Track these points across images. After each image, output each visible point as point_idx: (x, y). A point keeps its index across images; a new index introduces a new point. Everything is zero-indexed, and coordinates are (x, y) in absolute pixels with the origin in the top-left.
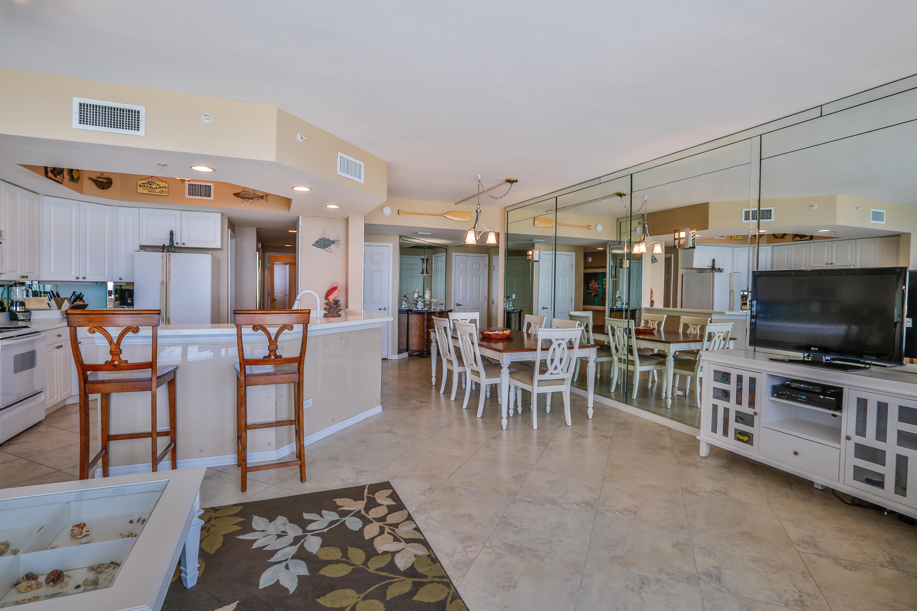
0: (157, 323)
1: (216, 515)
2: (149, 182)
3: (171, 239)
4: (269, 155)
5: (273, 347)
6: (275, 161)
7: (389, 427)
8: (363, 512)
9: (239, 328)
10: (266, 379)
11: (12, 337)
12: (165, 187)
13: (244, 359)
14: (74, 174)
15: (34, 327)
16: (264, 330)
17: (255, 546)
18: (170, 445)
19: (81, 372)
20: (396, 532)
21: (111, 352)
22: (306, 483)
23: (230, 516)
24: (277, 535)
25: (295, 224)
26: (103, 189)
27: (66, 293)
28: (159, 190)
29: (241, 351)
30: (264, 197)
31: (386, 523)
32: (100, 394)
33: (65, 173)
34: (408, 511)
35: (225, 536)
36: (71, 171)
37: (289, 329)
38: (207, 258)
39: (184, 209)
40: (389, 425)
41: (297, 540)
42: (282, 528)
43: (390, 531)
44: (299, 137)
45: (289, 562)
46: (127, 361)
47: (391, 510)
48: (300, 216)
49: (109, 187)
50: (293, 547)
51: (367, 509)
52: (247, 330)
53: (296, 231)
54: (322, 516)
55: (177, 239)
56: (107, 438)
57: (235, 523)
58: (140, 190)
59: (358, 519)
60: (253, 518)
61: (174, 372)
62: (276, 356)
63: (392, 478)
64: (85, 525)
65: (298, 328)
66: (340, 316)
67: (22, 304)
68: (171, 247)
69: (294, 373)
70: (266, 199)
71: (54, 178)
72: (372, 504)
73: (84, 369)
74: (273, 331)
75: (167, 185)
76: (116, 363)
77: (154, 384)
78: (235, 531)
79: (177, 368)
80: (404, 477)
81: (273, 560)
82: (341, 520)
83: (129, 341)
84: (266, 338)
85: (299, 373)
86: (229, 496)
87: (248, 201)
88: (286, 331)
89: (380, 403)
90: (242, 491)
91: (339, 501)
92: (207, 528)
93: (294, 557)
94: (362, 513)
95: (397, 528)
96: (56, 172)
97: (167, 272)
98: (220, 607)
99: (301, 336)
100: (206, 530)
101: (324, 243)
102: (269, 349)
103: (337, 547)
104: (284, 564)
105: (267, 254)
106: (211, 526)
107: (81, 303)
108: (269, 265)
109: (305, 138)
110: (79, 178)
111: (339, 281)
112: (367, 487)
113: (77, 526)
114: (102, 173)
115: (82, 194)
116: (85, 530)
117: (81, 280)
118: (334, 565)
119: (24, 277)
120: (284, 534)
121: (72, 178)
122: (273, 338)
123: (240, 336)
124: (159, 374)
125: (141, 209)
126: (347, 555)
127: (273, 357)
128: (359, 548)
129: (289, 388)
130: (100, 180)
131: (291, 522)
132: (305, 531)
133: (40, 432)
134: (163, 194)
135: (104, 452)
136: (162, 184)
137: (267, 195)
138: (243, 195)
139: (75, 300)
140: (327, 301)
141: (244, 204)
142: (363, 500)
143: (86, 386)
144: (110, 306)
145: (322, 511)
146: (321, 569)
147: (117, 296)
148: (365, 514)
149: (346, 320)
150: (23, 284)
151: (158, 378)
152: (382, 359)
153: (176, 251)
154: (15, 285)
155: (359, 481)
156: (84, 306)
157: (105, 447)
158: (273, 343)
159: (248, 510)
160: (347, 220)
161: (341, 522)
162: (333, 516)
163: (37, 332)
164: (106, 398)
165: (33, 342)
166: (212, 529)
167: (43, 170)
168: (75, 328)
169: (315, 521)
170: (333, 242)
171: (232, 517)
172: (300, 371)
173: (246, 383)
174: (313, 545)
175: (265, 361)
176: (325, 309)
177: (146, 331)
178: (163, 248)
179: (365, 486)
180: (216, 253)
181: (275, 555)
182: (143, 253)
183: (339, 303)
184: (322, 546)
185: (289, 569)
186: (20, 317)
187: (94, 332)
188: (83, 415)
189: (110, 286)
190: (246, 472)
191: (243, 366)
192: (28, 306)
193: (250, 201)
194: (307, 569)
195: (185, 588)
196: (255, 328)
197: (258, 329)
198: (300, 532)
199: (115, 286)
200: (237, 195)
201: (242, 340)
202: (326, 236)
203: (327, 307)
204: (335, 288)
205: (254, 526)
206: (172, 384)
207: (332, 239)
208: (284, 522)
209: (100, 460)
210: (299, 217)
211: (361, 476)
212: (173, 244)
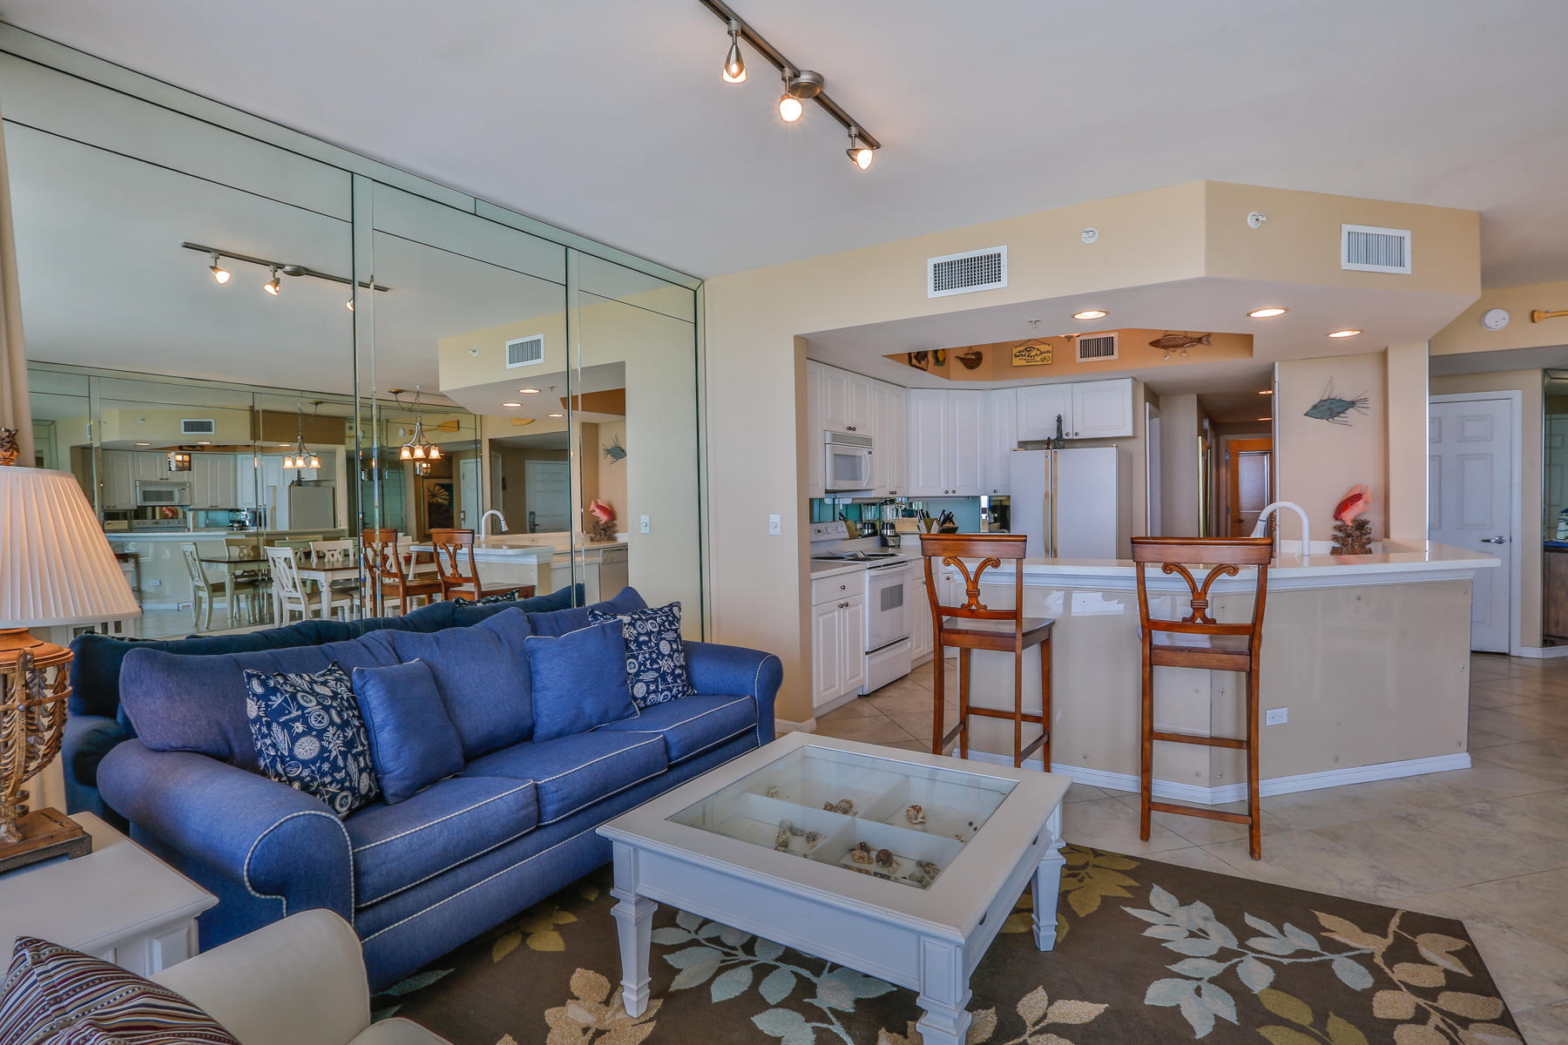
0: (1022, 555)
1: (1097, 861)
2: (1027, 347)
3: (1059, 430)
4: (1195, 268)
5: (1198, 603)
6: (1204, 275)
7: (1488, 806)
8: (1378, 960)
9: (1140, 567)
10: (1191, 658)
11: (879, 566)
12: (1048, 352)
13: (1148, 619)
14: (939, 356)
15: (901, 556)
16: (1184, 572)
17: (1149, 933)
18: (1041, 738)
19: (935, 617)
20: (1459, 1035)
21: (968, 593)
22: (1260, 862)
23: (1118, 871)
24: (1189, 931)
25: (1267, 379)
26: (972, 368)
27: (935, 513)
28: (1040, 357)
29: (1143, 606)
30: (1204, 339)
31: (1435, 1004)
32: (958, 648)
33: (930, 356)
34: (1504, 1004)
35: (1104, 899)
36: (936, 352)
37: (1229, 573)
38: (1109, 454)
39: (1072, 380)
40: (1486, 802)
41: (1222, 955)
42: (1202, 925)
43: (1442, 1025)
44: (1250, 221)
45: (1204, 985)
46: (986, 606)
47: (1454, 983)
48: (1277, 364)
49: (980, 364)
50: (1214, 963)
51: (1392, 956)
52: (1153, 571)
53: (1270, 392)
54: (1282, 932)
55: (1067, 429)
56: (967, 710)
57: (1123, 884)
58: (1017, 362)
59: (1363, 970)
60: (1153, 887)
61: (1049, 628)
62: (1204, 618)
63: (1472, 918)
64: (920, 808)
65: (1249, 573)
66: (1370, 552)
67: (892, 526)
68: (1058, 442)
69: (1240, 653)
70: (1208, 342)
71: (917, 364)
72: (1403, 951)
73: (939, 611)
74: (1200, 574)
75: (1050, 348)
76: (973, 607)
77: (1019, 643)
78: (1120, 897)
79: (1053, 623)
80: (1509, 927)
81: (1175, 968)
82: (1323, 955)
83: (988, 579)
84: (1184, 586)
85: (1251, 655)
86: (1120, 839)
87: (1174, 351)
88: (1224, 576)
89: (1465, 746)
90: (1142, 839)
91: (1325, 919)
92: (1081, 876)
93: (1212, 981)
94: (1376, 960)
95: (1466, 1027)
96: (919, 357)
97: (1053, 478)
98: (1081, 1000)
99: (1253, 587)
100: (1079, 878)
101: (1329, 409)
102: (1192, 605)
103: (1306, 1002)
104: (1195, 984)
105: (1225, 438)
106: (1086, 875)
107: (951, 525)
108: (1227, 458)
109: (1264, 219)
110: (944, 360)
111: (1368, 480)
112: (1398, 915)
113: (913, 807)
114: (970, 347)
115: (949, 379)
116: (920, 815)
117: (950, 494)
118: (1293, 1031)
119: (892, 493)
120: (1200, 934)
121: (938, 362)
122: (1199, 587)
123: (1141, 580)
124: (1026, 628)
125: (1018, 389)
126: (1325, 1026)
127: (1199, 621)
128: (1355, 1025)
129: (1238, 680)
130: (969, 357)
131: (1219, 918)
132: (1242, 944)
133: (905, 688)
134: (1046, 363)
135: (962, 726)
136: (1044, 348)
137: (1209, 335)
138: (1167, 342)
139: (944, 522)
140: (1339, 523)
141: (1168, 357)
142: (1385, 936)
143: (943, 636)
144: (984, 530)
145: (1284, 922)
146: (1264, 1025)
147: (996, 515)
148: (1383, 966)
149: (1386, 561)
150: (892, 501)
151: (1024, 635)
152: (1473, 652)
153: (1066, 445)
154: (885, 503)
155: (1380, 895)
156: (954, 530)
157: (964, 722)
158: (1199, 596)
159: (1148, 873)
160: (1384, 355)
161: (1322, 958)
162: (1309, 942)
163: (904, 562)
164: (966, 654)
165: (902, 573)
166: (1087, 880)
167: (907, 358)
168: (930, 557)
169: (1267, 936)
170: (1352, 404)
171: (1119, 874)
172: (1252, 652)
173: (1153, 659)
174: (1257, 977)
175: (1186, 625)
176: (1335, 538)
177: (1009, 567)
178: (1047, 444)
179: (1394, 911)
180: (1125, 445)
181: (1180, 963)
182: (1023, 452)
183: (1368, 526)
184: (1273, 986)
185: (1200, 996)
186: (891, 543)
187: (948, 564)
188: (937, 672)
189: (984, 502)
190: (1150, 809)
191: (1147, 630)
192: (898, 529)
193: (1179, 350)
194: (1235, 1013)
195: (1037, 949)
196: (1167, 568)
197: (1171, 571)
198: (1232, 943)
199: (990, 501)
200: (1155, 344)
201: (1145, 587)
202: (1336, 394)
203: (1339, 534)
204: (1358, 497)
205: (1153, 900)
206: (1046, 646)
207: (1348, 398)
208: (1207, 914)
209: (958, 737)
210: (1274, 364)
211: (1388, 887)
212: (1061, 435)
